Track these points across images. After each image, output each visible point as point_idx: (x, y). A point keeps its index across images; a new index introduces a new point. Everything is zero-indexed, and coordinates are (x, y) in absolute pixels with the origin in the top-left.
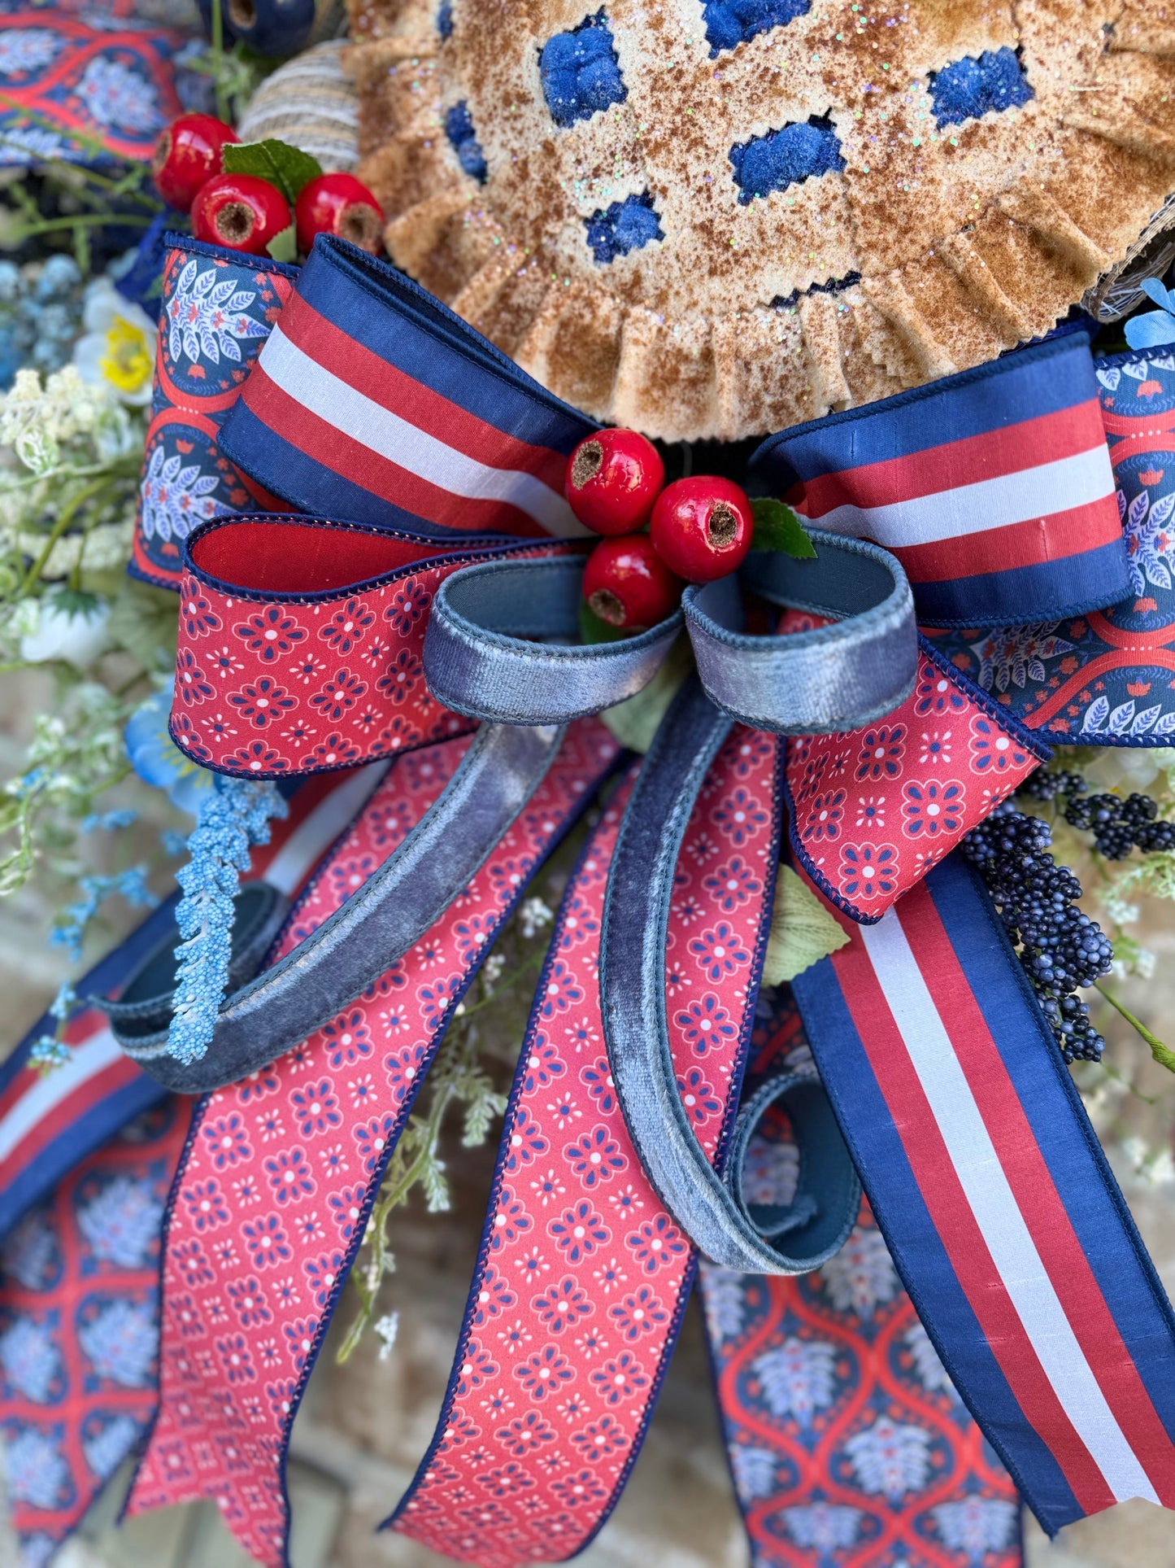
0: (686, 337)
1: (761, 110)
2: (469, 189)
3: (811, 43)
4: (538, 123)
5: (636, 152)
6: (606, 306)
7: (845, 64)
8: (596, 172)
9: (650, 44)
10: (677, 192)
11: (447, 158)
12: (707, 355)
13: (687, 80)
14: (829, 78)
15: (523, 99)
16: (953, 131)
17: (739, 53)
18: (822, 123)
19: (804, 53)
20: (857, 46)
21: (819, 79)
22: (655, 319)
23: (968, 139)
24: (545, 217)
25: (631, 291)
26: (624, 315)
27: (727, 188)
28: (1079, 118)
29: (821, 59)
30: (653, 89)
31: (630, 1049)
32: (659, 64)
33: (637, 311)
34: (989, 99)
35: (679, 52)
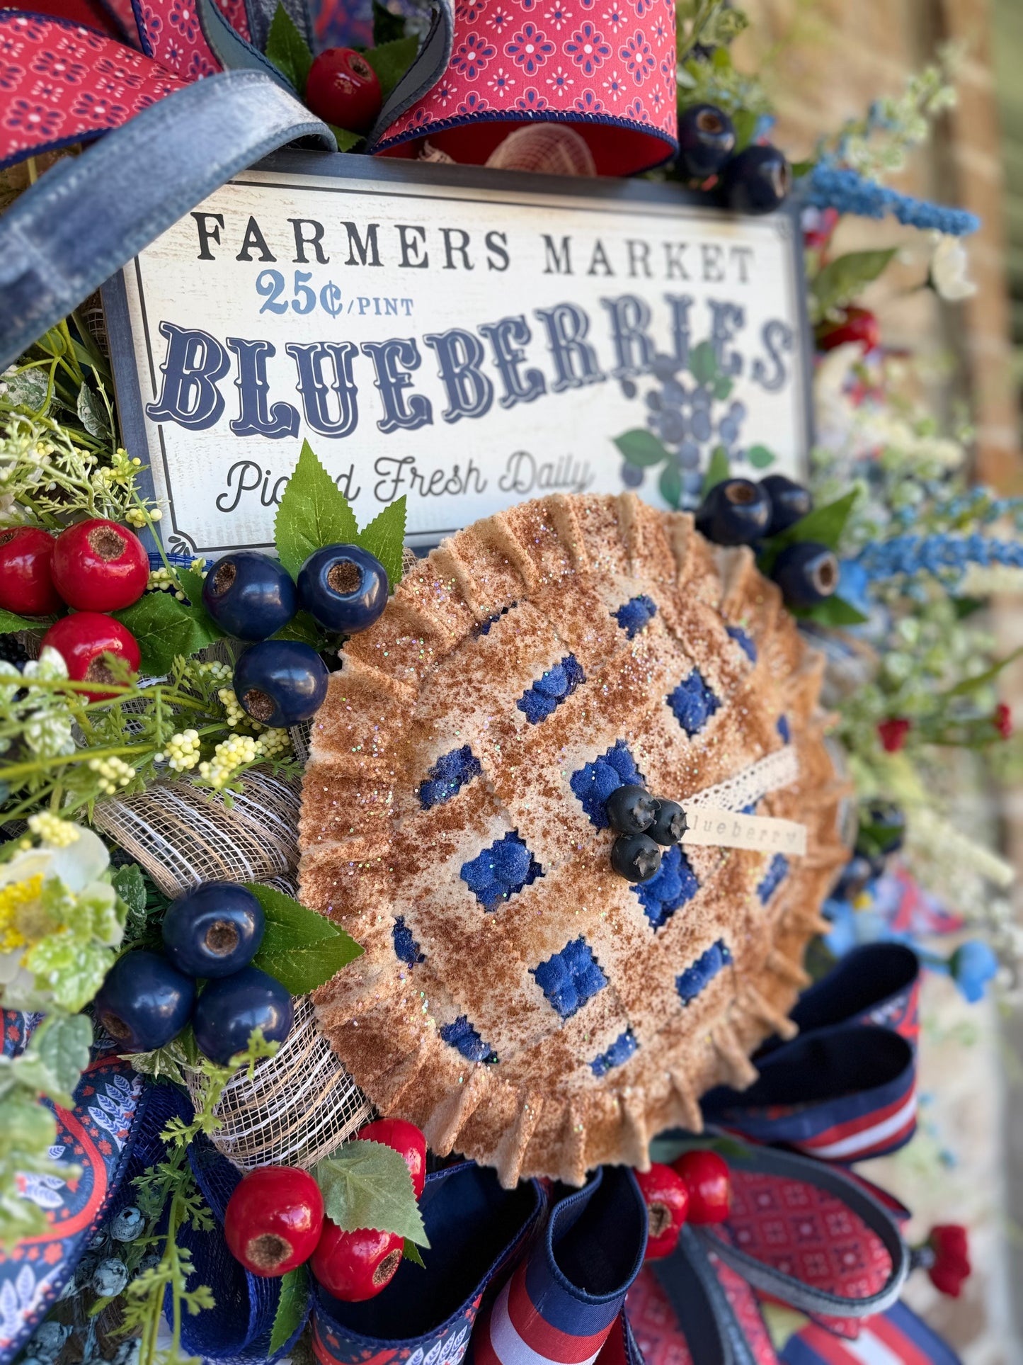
1: (688, 953)
2: (484, 1075)
3: (707, 904)
4: (544, 1018)
5: (620, 1009)
6: (611, 1102)
7: (723, 906)
8: (593, 1033)
9: (618, 945)
10: (648, 1019)
11: (451, 1056)
12: (674, 1091)
13: (645, 955)
14: (719, 918)
15: (528, 1008)
16: (768, 905)
17: (669, 926)
18: (720, 945)
19: (704, 911)
20: (727, 893)
21: (715, 922)
22: (640, 1091)
23: (773, 905)
24: (559, 1072)
25: (619, 1083)
26: (621, 1099)
27: (675, 1001)
29: (714, 909)
30: (625, 971)
32: (625, 954)
33: (628, 1092)
34: (778, 880)
35: (635, 941)
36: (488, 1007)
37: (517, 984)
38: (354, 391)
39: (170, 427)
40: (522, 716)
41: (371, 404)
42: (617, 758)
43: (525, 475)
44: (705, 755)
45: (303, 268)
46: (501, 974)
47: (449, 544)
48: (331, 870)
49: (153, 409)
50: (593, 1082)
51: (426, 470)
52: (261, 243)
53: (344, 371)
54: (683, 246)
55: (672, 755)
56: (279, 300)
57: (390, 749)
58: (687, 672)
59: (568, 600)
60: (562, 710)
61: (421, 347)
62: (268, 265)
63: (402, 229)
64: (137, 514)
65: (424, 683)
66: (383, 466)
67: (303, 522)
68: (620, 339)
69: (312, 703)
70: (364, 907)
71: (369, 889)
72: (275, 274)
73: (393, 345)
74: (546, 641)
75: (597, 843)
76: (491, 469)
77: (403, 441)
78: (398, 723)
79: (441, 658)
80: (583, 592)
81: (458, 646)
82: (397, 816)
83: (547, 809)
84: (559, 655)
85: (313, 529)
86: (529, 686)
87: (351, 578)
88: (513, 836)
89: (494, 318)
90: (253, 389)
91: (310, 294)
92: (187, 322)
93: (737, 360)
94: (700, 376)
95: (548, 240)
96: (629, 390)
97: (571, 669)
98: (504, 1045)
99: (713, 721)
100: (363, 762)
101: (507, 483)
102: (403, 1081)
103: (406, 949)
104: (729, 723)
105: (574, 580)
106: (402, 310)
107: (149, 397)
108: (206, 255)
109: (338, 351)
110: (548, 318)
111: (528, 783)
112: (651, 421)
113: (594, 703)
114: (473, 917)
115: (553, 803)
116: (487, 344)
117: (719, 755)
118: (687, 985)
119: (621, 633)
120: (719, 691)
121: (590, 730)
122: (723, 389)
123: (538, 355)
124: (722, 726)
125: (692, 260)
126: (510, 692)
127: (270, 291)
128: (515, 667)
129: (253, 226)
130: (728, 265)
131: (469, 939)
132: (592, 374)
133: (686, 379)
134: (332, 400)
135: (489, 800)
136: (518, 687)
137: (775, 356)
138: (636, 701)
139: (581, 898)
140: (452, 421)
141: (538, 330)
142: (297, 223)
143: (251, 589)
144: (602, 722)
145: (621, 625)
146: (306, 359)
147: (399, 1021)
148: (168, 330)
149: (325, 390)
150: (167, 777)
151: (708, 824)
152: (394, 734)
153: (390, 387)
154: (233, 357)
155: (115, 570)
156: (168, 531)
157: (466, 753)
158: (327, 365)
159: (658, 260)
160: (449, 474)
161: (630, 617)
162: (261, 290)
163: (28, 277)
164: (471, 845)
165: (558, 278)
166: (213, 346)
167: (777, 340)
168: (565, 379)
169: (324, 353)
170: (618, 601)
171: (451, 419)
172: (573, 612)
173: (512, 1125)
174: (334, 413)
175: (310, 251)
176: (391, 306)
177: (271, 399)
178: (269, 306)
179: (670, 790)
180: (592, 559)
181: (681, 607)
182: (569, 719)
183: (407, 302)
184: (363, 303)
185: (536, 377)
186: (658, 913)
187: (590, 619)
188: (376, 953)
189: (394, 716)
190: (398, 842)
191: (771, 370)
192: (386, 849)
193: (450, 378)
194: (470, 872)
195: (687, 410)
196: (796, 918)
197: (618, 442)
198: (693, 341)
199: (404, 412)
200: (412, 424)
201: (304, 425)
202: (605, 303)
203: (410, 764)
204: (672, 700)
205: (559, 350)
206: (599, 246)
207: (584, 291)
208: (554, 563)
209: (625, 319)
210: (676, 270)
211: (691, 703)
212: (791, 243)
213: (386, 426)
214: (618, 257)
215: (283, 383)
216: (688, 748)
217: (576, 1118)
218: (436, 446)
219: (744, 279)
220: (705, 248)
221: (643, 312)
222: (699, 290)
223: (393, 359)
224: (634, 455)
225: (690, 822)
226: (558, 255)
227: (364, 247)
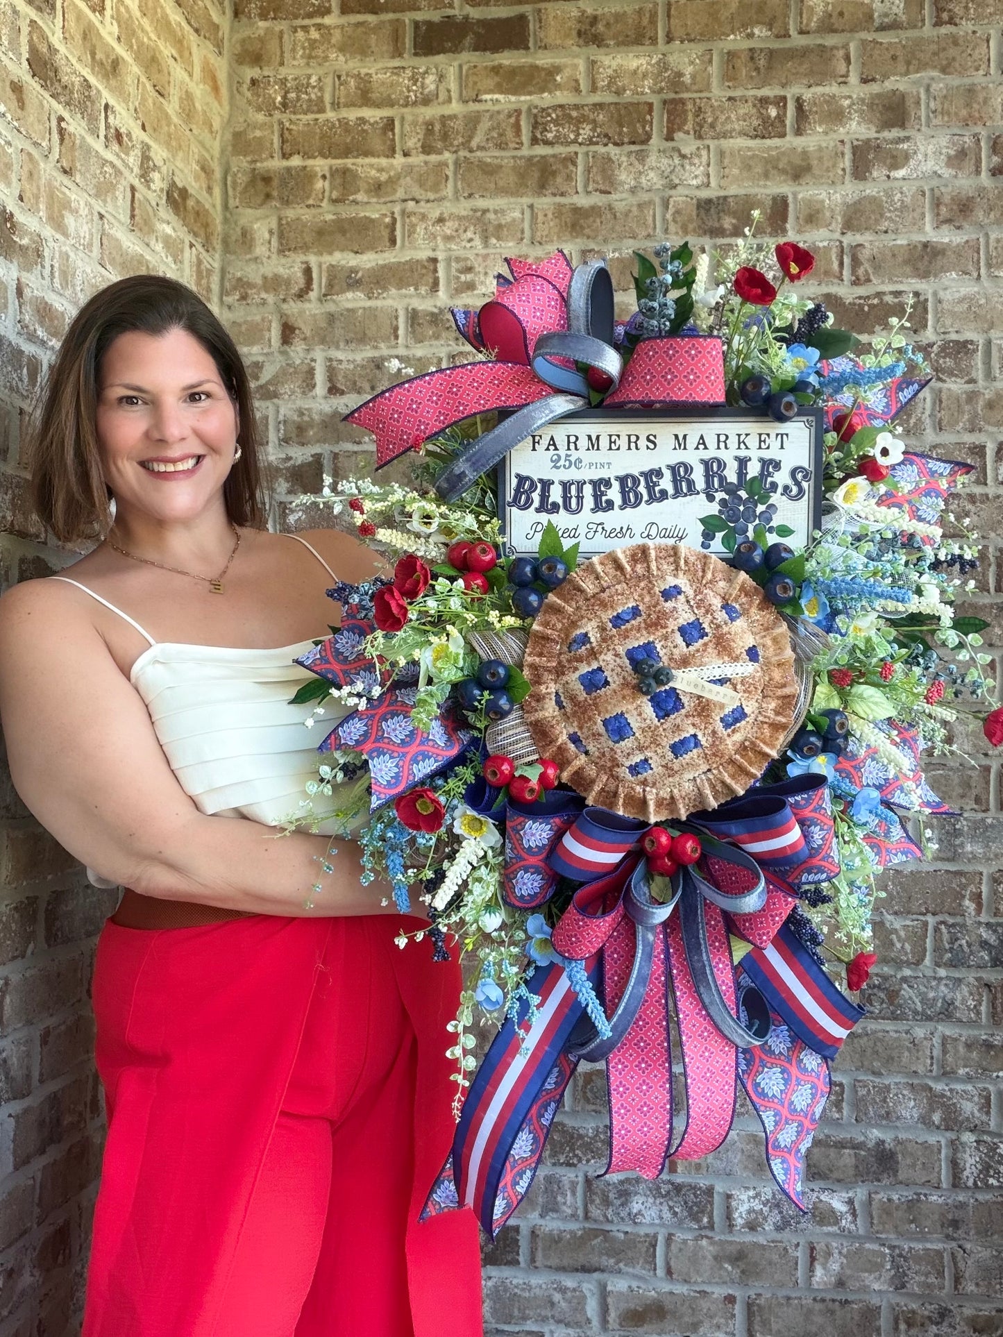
0: (665, 793)
1: (676, 735)
2: (583, 757)
3: (687, 716)
4: (606, 742)
5: (641, 748)
6: (639, 789)
7: (697, 720)
8: (628, 754)
9: (640, 721)
10: (655, 757)
11: (572, 747)
12: (672, 798)
13: (653, 729)
14: (694, 725)
15: (600, 735)
16: (729, 731)
17: (666, 720)
18: (695, 736)
19: (686, 719)
20: (699, 715)
21: (691, 726)
22: (654, 791)
23: (733, 732)
24: (613, 766)
25: (644, 783)
26: (644, 790)
27: (670, 755)
28: (761, 718)
29: (691, 720)
30: (643, 732)
31: (711, 1003)
32: (643, 725)
33: (648, 789)
34: (737, 720)
35: (648, 722)
36: (585, 730)
37: (596, 724)
38: (583, 497)
39: (514, 509)
40: (611, 625)
41: (589, 502)
42: (648, 648)
43: (654, 532)
44: (694, 655)
45: (568, 452)
46: (590, 719)
47: (598, 558)
48: (533, 667)
49: (509, 503)
50: (629, 776)
51: (608, 528)
52: (554, 444)
53: (580, 490)
54: (747, 435)
55: (676, 651)
56: (558, 464)
57: (561, 629)
58: (692, 619)
59: (642, 584)
60: (628, 626)
61: (613, 481)
62: (556, 452)
63: (610, 436)
64: (500, 540)
65: (578, 608)
66: (590, 526)
67: (548, 545)
68: (708, 477)
69: (537, 610)
70: (545, 683)
71: (547, 677)
72: (558, 455)
73: (601, 480)
74: (627, 599)
75: (633, 678)
76: (638, 528)
77: (600, 516)
78: (565, 621)
79: (585, 600)
80: (650, 582)
81: (594, 596)
82: (559, 653)
83: (615, 661)
84: (631, 604)
85: (551, 549)
86: (615, 614)
87: (552, 568)
88: (600, 669)
89: (646, 469)
90: (544, 496)
91: (570, 462)
92: (524, 474)
93: (774, 486)
94: (751, 494)
95: (676, 437)
96: (711, 498)
97: (636, 612)
98: (591, 748)
99: (701, 642)
100: (549, 632)
101: (644, 535)
102: (553, 749)
103: (558, 703)
104: (710, 644)
105: (647, 577)
106: (606, 467)
107: (509, 499)
108: (534, 449)
109: (578, 483)
110: (673, 469)
111: (609, 650)
112: (720, 511)
113: (642, 625)
114: (582, 695)
115: (617, 659)
116: (642, 479)
117: (702, 656)
118: (678, 749)
119: (662, 599)
120: (707, 630)
121: (638, 635)
122: (764, 499)
123: (666, 483)
124: (705, 645)
125: (753, 442)
126: (607, 615)
127: (555, 462)
128: (611, 607)
129: (552, 438)
130: (775, 443)
131: (579, 703)
132: (692, 490)
133: (743, 494)
134: (574, 501)
135: (593, 654)
136: (611, 614)
137: (798, 484)
138: (662, 627)
139: (624, 698)
141: (667, 474)
142: (569, 436)
143: (524, 567)
144: (645, 633)
145: (663, 597)
146: (566, 486)
147: (552, 727)
148: (518, 476)
150: (489, 625)
151: (689, 684)
152: (563, 624)
153: (597, 497)
154: (539, 485)
155: (484, 558)
156: (507, 546)
157: (586, 635)
158: (573, 488)
159: (732, 443)
160: (618, 530)
161: (668, 594)
162: (552, 461)
163: (463, 472)
164: (584, 669)
165: (680, 452)
166: (532, 482)
167: (799, 476)
168: (678, 493)
169: (573, 484)
170: (664, 587)
171: (622, 508)
172: (643, 589)
173: (593, 782)
174: (574, 505)
175: (572, 446)
176: (602, 466)
177: (551, 500)
178: (555, 467)
179: (671, 665)
180: (658, 569)
181: (697, 592)
182: (630, 629)
183: (609, 464)
184: (591, 464)
185: (664, 494)
186: (661, 714)
187: (649, 593)
188: (547, 700)
189: (564, 618)
191: (795, 490)
192: (554, 664)
193: (624, 493)
194: (582, 678)
195: (742, 508)
196: (752, 743)
197: (702, 520)
198: (749, 477)
199: (602, 505)
200: (605, 510)
201: (562, 510)
202: (702, 461)
203: (567, 636)
204: (680, 629)
205: (676, 481)
206: (702, 437)
207: (692, 457)
208: (640, 568)
209: (712, 468)
210: (742, 446)
211: (691, 632)
212: (813, 430)
213: (594, 511)
214: (711, 441)
215: (556, 495)
216: (685, 649)
217: (621, 789)
218: (614, 518)
219: (782, 447)
220: (760, 435)
221: (722, 465)
222: (754, 454)
223: (600, 485)
224: (710, 526)
225: (679, 679)
226: (681, 442)
227: (594, 443)
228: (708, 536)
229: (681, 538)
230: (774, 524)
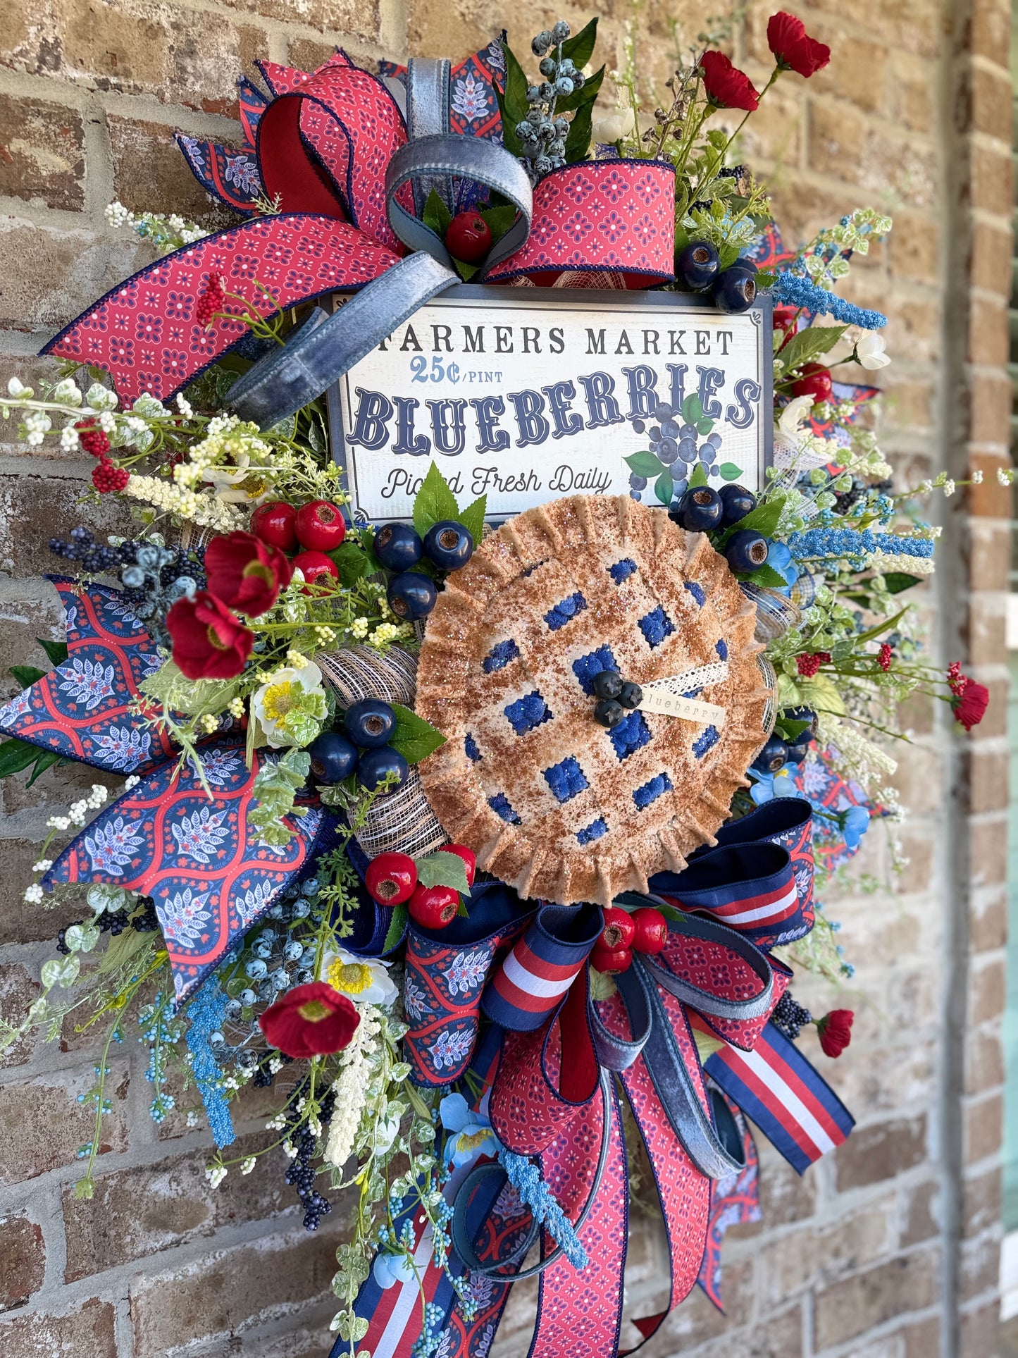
0: (623, 860)
1: (642, 777)
2: (512, 830)
3: (656, 749)
4: (548, 801)
5: (596, 804)
6: (589, 862)
7: (668, 753)
8: (579, 815)
9: (596, 764)
10: (614, 814)
11: (494, 816)
12: (632, 865)
13: (613, 774)
14: (664, 760)
15: (539, 793)
16: (702, 759)
17: (630, 759)
18: (664, 775)
19: (654, 753)
20: (671, 745)
21: (661, 761)
22: (609, 860)
23: (705, 760)
24: (557, 836)
25: (595, 852)
26: (596, 862)
27: (632, 807)
28: (732, 737)
29: (660, 753)
30: (600, 781)
32: (601, 771)
33: (600, 859)
34: (709, 744)
35: (607, 764)
36: (516, 789)
37: (534, 779)
38: (464, 428)
39: (359, 448)
40: (546, 625)
41: (473, 435)
42: (603, 655)
43: (566, 480)
44: (661, 659)
45: (438, 354)
46: (524, 771)
47: (511, 522)
48: (431, 701)
49: (350, 437)
50: (577, 847)
51: (504, 476)
52: (414, 340)
53: (459, 416)
54: (682, 332)
55: (638, 656)
56: (423, 374)
57: (469, 638)
58: (653, 607)
59: (581, 559)
60: (571, 624)
61: (506, 402)
62: (418, 353)
63: (498, 329)
64: (339, 498)
65: (491, 602)
66: (478, 473)
67: (429, 506)
68: (634, 395)
69: (428, 608)
70: (450, 724)
71: (452, 715)
72: (421, 358)
73: (489, 400)
74: (565, 582)
75: (586, 703)
76: (545, 476)
77: (491, 458)
78: (474, 624)
79: (502, 588)
80: (591, 555)
81: (512, 582)
82: (470, 676)
83: (558, 680)
84: (572, 591)
85: (434, 511)
86: (551, 608)
87: (452, 540)
88: (536, 694)
89: (552, 382)
90: (406, 427)
91: (441, 369)
92: (371, 388)
93: (717, 408)
94: (689, 419)
95: (590, 332)
96: (639, 428)
97: (579, 601)
98: (524, 814)
99: (668, 639)
100: (453, 643)
101: (554, 485)
102: (466, 824)
103: (472, 752)
104: (680, 641)
105: (586, 548)
106: (495, 379)
107: (348, 430)
108: (383, 348)
109: (455, 404)
110: (588, 382)
111: (547, 664)
112: (651, 446)
113: (591, 622)
114: (511, 737)
115: (561, 677)
116: (546, 398)
117: (671, 660)
118: (641, 797)
119: (612, 581)
120: (674, 621)
121: (587, 637)
122: (705, 426)
123: (580, 405)
124: (674, 643)
125: (689, 342)
126: (539, 611)
127: (418, 369)
128: (544, 597)
129: (410, 330)
130: (715, 345)
131: (507, 749)
132: (615, 417)
133: (679, 420)
134: (451, 433)
135: (524, 672)
136: (545, 608)
137: (745, 404)
138: (617, 622)
139: (574, 734)
140: (521, 446)
141: (580, 390)
142: (436, 328)
143: (399, 543)
144: (595, 633)
145: (613, 576)
146: (437, 409)
147: (465, 790)
148: (360, 392)
149: (447, 427)
150: (351, 642)
151: (659, 701)
152: (472, 630)
153: (485, 426)
154: (395, 408)
155: (328, 529)
156: (354, 508)
157: (511, 643)
158: (448, 412)
159: (664, 343)
160: (518, 479)
161: (619, 572)
162: (413, 368)
164: (511, 696)
165: (595, 357)
166: (384, 402)
167: (747, 393)
168: (596, 421)
169: (447, 406)
170: (612, 561)
171: (521, 444)
172: (583, 567)
173: (526, 862)
174: (451, 441)
175: (442, 344)
176: (489, 377)
177: (416, 433)
178: (417, 377)
179: (636, 677)
180: (599, 535)
181: (654, 567)
182: (575, 630)
183: (499, 374)
184: (472, 375)
185: (577, 419)
186: (623, 750)
187: (593, 571)
188: (455, 751)
189: (472, 619)
190: (470, 690)
191: (742, 412)
192: (463, 693)
193: (522, 420)
194: (511, 711)
195: (678, 441)
196: (724, 772)
197: (629, 460)
198: (686, 395)
199: (493, 441)
200: (498, 448)
201: (433, 449)
202: (626, 371)
203: (479, 646)
204: (641, 624)
205: (592, 402)
206: (624, 335)
207: (612, 364)
208: (574, 537)
209: (640, 379)
210: (676, 349)
211: (654, 626)
212: (760, 327)
213: (481, 449)
214: (637, 342)
215: (423, 424)
216: (650, 653)
217: (567, 867)
218: (511, 461)
219: (725, 353)
220: (698, 333)
221: (652, 377)
222: (692, 361)
223: (488, 407)
224: (640, 468)
225: (646, 697)
226: (596, 342)
227: (475, 340)
228: (637, 483)
229: (603, 488)
230: (718, 462)
